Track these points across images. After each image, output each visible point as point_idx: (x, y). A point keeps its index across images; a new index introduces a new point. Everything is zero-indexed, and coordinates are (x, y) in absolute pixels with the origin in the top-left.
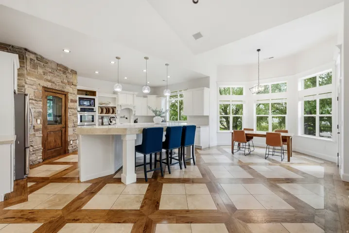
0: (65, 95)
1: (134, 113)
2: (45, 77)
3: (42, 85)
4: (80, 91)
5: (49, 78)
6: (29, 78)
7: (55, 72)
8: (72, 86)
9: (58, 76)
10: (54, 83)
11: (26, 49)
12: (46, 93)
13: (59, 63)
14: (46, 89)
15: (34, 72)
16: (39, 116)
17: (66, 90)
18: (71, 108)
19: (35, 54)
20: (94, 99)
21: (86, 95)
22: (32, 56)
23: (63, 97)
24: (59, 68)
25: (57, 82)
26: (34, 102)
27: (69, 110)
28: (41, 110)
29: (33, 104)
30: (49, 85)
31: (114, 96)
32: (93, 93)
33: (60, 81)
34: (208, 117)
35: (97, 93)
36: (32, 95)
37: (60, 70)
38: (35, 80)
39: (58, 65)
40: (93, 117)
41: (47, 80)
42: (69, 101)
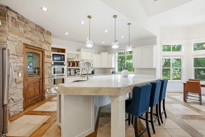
0: (43, 52)
1: (92, 66)
2: (26, 35)
3: (23, 42)
4: (53, 49)
5: (29, 36)
6: (10, 35)
7: (34, 31)
8: (48, 45)
9: (36, 35)
10: (33, 41)
11: (7, 8)
12: (27, 49)
13: (38, 24)
14: (26, 46)
15: (16, 30)
16: (20, 70)
17: (43, 48)
18: (47, 63)
19: (17, 13)
20: (64, 55)
21: (58, 52)
22: (14, 15)
23: (41, 53)
24: (37, 29)
25: (36, 40)
26: (15, 57)
27: (46, 64)
28: (22, 64)
29: (15, 59)
30: (29, 42)
31: (78, 53)
32: (63, 51)
33: (38, 39)
34: (155, 69)
35: (66, 50)
36: (14, 51)
37: (38, 30)
38: (17, 37)
39: (36, 26)
40: (63, 69)
41: (27, 38)
42: (46, 57)
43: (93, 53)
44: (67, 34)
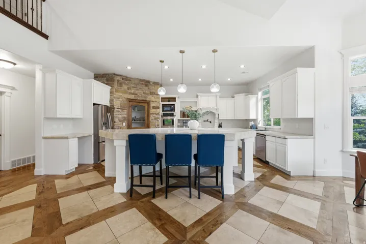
0: (148, 103)
2: (129, 91)
3: (126, 97)
4: (163, 99)
5: (132, 91)
6: (117, 94)
7: (138, 86)
8: (155, 96)
9: (141, 88)
10: (136, 94)
11: (114, 74)
12: (131, 103)
13: (141, 78)
14: (130, 100)
15: (121, 89)
16: (124, 120)
17: (147, 99)
18: (153, 114)
19: (121, 76)
20: (174, 105)
21: (168, 101)
22: (119, 78)
23: (146, 105)
24: (141, 82)
25: (140, 94)
26: (119, 110)
27: (151, 116)
28: (126, 116)
29: (119, 111)
30: (132, 97)
31: (196, 100)
32: (174, 99)
33: (143, 92)
35: (177, 99)
36: (119, 106)
37: (142, 84)
38: (121, 94)
39: (141, 80)
40: (173, 120)
41: (131, 94)
42: (151, 108)
43: (218, 97)
44: (171, 80)
